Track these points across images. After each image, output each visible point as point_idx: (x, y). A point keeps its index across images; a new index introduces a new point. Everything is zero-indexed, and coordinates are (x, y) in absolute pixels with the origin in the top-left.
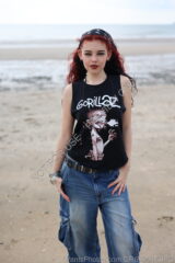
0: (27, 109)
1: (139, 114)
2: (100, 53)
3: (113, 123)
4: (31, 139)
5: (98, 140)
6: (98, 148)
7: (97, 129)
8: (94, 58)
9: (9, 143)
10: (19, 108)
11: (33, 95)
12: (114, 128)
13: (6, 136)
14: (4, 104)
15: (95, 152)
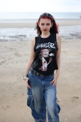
0: (15, 49)
1: (64, 52)
2: (48, 24)
3: (51, 55)
4: (17, 62)
5: (45, 62)
6: (45, 66)
7: (45, 58)
8: (45, 26)
9: (7, 64)
10: (12, 49)
11: (18, 43)
12: (52, 57)
13: (6, 61)
14: (5, 47)
15: (43, 67)
